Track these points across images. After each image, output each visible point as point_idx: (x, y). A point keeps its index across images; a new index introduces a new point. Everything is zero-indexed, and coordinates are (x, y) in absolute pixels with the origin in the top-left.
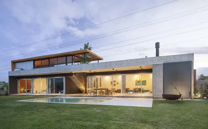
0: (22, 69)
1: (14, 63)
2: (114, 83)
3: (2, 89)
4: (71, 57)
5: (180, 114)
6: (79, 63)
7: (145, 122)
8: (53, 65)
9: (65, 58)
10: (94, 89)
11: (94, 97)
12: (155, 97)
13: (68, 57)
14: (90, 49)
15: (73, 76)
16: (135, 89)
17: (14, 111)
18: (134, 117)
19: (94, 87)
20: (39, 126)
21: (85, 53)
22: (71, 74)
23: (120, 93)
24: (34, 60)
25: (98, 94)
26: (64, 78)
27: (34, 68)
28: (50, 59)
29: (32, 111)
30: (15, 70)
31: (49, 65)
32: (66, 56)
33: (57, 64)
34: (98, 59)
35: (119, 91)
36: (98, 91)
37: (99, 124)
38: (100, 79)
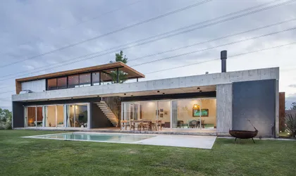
0: (30, 92)
1: (19, 83)
2: (160, 113)
3: (5, 120)
4: (98, 74)
5: (251, 159)
6: (110, 83)
7: (196, 168)
8: (73, 86)
9: (89, 75)
10: (131, 121)
11: (130, 132)
12: (219, 134)
13: (93, 74)
14: (125, 61)
15: (102, 102)
16: (191, 122)
17: (18, 150)
18: (182, 162)
19: (132, 118)
20: (48, 170)
21: (117, 68)
22: (98, 99)
23: (169, 127)
24: (47, 78)
25: (136, 129)
26: (88, 104)
27: (47, 90)
28: (69, 77)
29: (42, 151)
30: (21, 93)
31: (68, 86)
32: (91, 71)
33: (79, 84)
34: (138, 76)
35: (167, 125)
36: (136, 124)
37: (130, 170)
38: (141, 106)
